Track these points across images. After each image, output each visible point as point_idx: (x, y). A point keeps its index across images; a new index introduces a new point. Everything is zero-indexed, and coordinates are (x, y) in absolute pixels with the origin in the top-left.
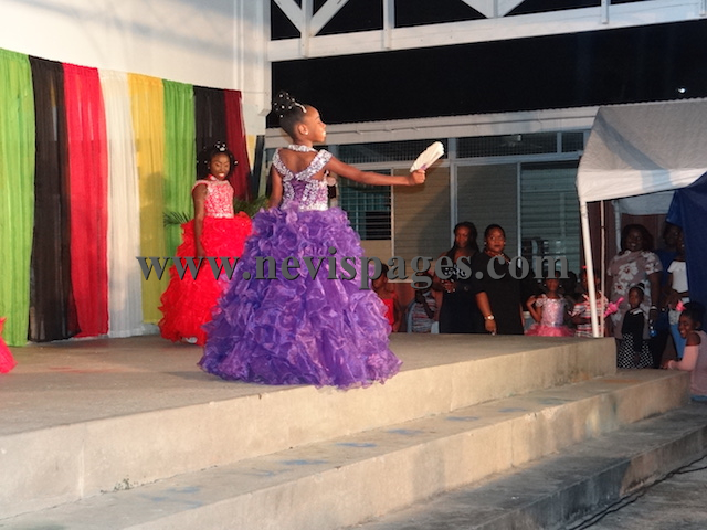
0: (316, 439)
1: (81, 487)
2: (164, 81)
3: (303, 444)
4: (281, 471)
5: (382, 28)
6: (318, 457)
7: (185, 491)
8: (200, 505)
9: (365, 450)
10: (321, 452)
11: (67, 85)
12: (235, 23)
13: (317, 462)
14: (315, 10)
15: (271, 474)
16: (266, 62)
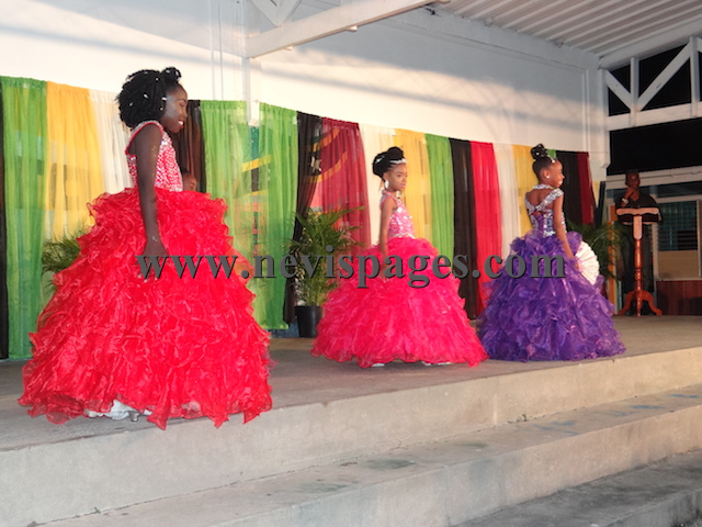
0: (654, 391)
1: (496, 418)
3: (644, 394)
4: (631, 413)
5: (690, 102)
6: (656, 404)
7: (564, 424)
8: (576, 434)
9: (690, 400)
10: (658, 400)
11: (473, 155)
12: (584, 106)
13: (656, 407)
14: (640, 93)
15: (624, 414)
16: (605, 132)
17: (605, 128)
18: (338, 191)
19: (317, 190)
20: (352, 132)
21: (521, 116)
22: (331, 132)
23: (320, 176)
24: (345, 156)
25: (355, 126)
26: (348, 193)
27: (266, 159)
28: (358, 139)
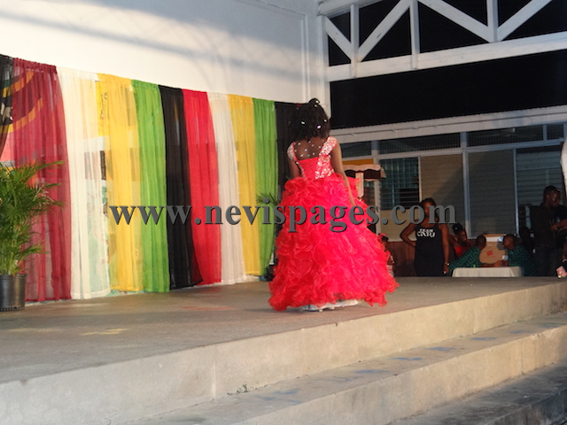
0: (378, 355)
1: (214, 390)
2: (253, 99)
3: (369, 358)
4: (355, 378)
5: (411, 54)
6: (380, 368)
7: (287, 393)
9: (414, 362)
10: (382, 364)
11: (186, 104)
12: (303, 55)
13: (381, 372)
14: (361, 43)
15: (347, 379)
16: (326, 83)
17: (325, 78)
18: (33, 143)
19: (7, 142)
20: (49, 75)
21: (237, 63)
22: (24, 75)
23: (11, 126)
24: (40, 104)
25: (52, 70)
26: (44, 145)
28: (55, 85)
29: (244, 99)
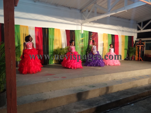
11: (115, 37)
12: (133, 29)
14: (143, 27)
21: (123, 31)
22: (94, 34)
25: (97, 33)
27: (84, 38)
28: (97, 35)
29: (124, 36)
